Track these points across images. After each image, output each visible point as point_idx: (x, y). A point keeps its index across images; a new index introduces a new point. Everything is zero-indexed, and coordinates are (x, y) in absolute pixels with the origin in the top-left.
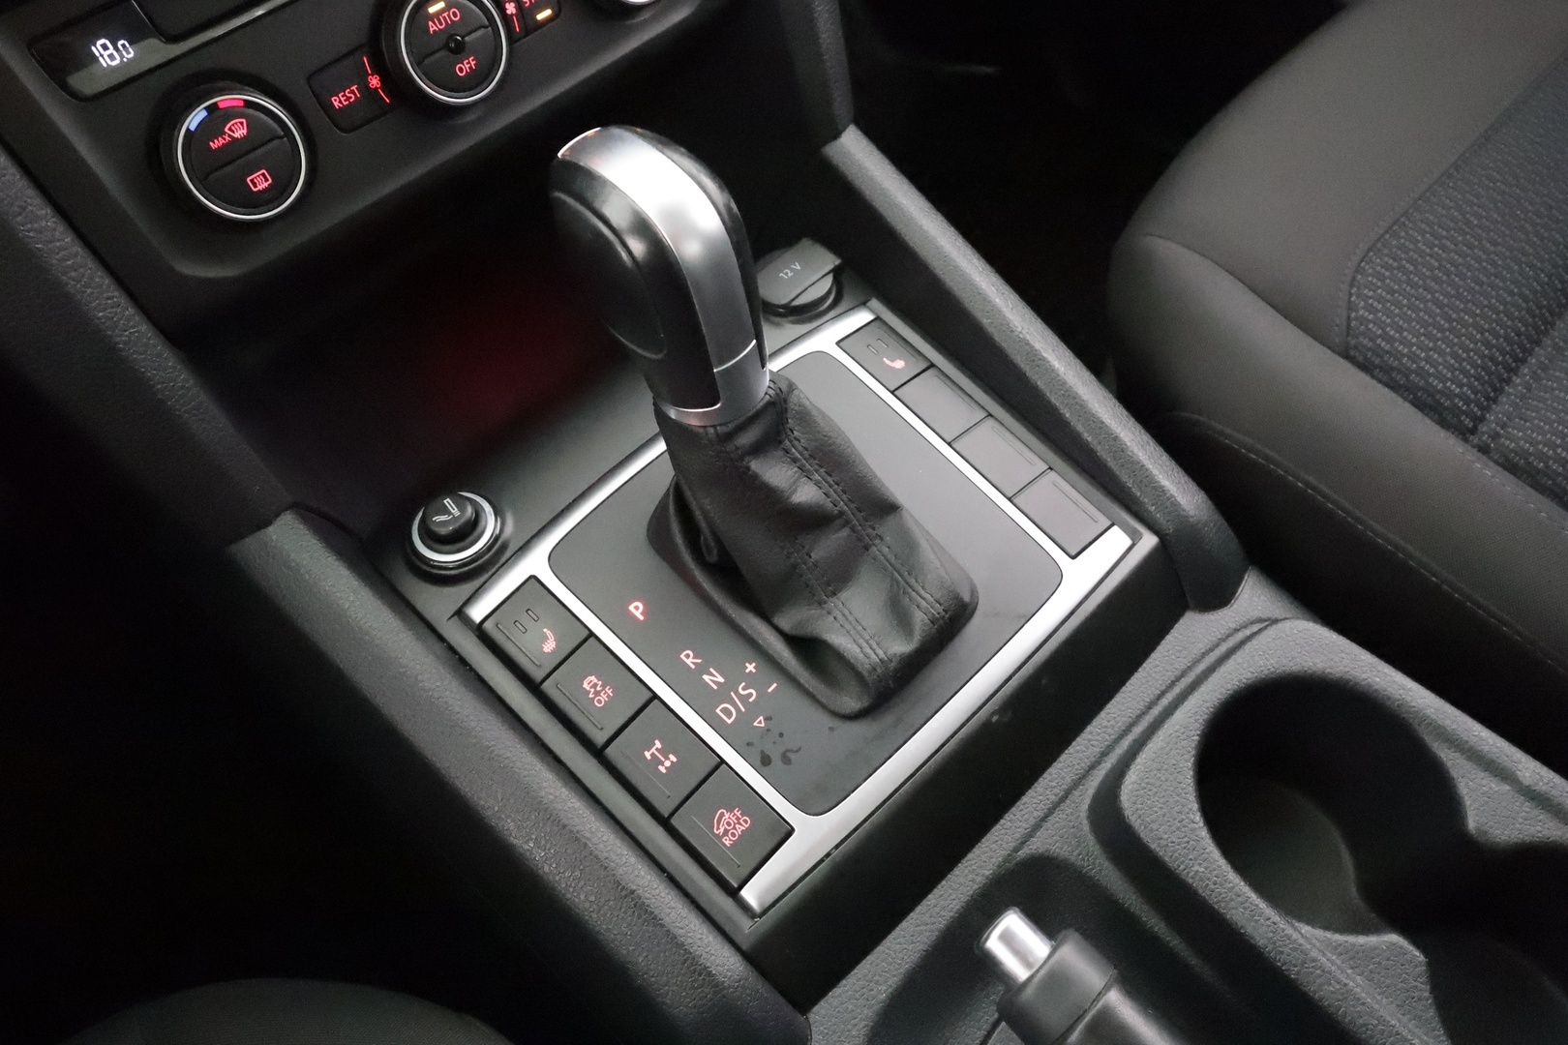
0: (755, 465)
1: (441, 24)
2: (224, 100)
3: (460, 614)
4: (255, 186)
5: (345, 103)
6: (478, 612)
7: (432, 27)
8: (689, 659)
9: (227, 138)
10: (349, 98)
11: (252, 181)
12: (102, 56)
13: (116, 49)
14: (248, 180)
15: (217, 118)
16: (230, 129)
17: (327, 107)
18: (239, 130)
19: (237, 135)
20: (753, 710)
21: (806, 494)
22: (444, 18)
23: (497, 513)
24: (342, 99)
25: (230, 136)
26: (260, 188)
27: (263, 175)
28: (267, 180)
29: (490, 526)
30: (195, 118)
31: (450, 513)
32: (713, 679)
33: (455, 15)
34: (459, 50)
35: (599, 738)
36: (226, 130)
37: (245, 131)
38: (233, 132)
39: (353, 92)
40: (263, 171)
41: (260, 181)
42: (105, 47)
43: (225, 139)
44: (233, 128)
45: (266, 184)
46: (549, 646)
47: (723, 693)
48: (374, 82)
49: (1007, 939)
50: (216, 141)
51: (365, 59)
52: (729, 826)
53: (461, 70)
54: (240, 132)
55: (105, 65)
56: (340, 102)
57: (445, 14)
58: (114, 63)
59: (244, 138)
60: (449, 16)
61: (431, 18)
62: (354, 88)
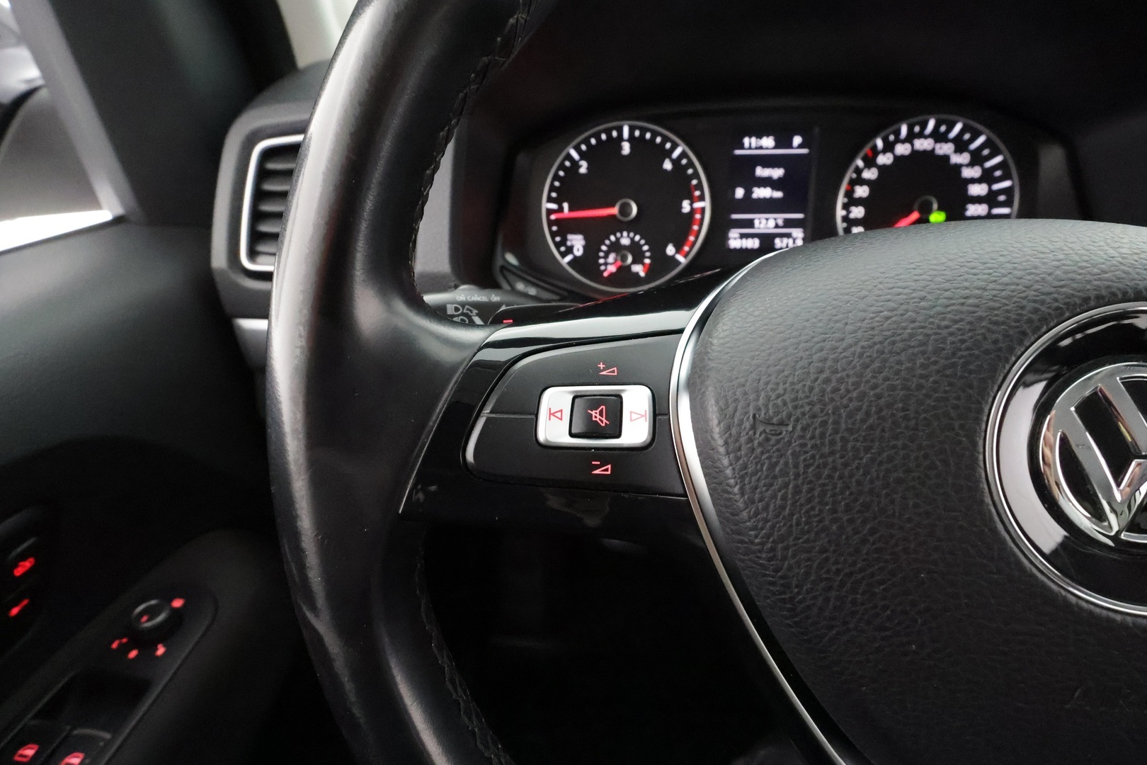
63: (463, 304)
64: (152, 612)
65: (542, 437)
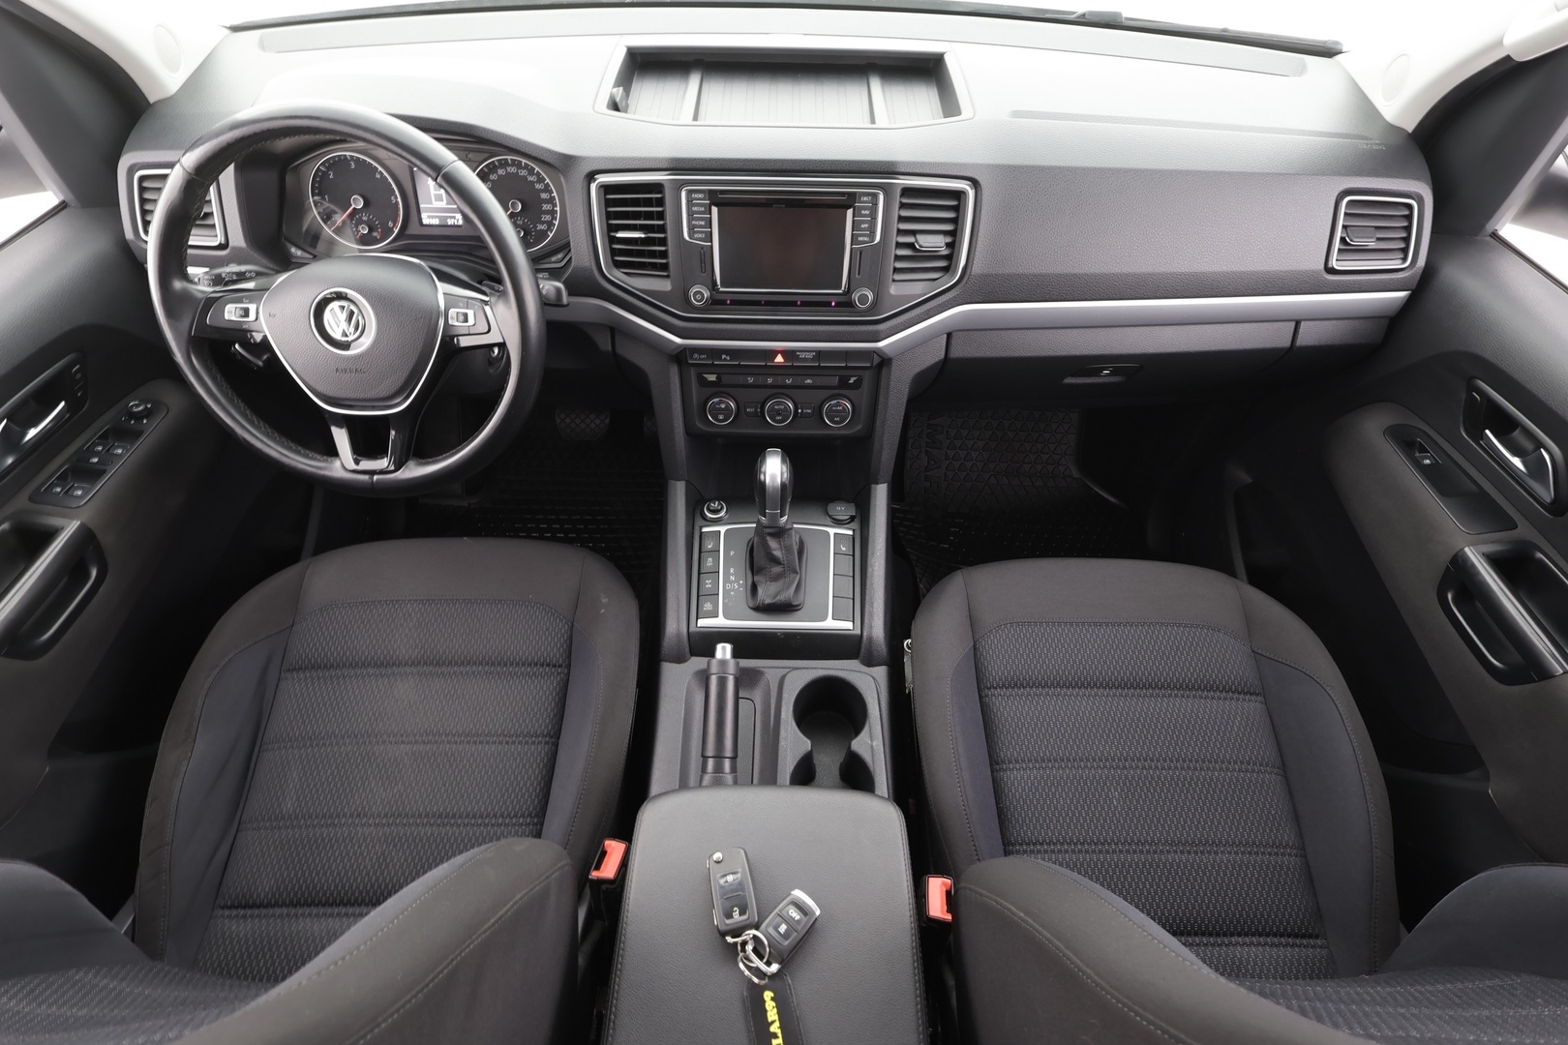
0: (768, 538)
1: (778, 408)
2: (723, 400)
3: (701, 528)
5: (750, 411)
6: (705, 530)
8: (732, 571)
14: (719, 416)
15: (720, 402)
16: (721, 405)
17: (745, 410)
18: (723, 406)
20: (734, 590)
21: (778, 553)
22: (780, 407)
23: (726, 512)
26: (720, 419)
29: (722, 514)
30: (716, 400)
31: (715, 505)
32: (732, 578)
33: (783, 407)
34: (779, 414)
35: (702, 571)
39: (753, 410)
40: (723, 416)
41: (721, 417)
43: (719, 406)
46: (710, 547)
47: (731, 582)
48: (759, 410)
49: (724, 648)
50: (717, 406)
51: (760, 405)
52: (708, 606)
53: (777, 418)
61: (777, 406)
63: (229, 273)
64: (137, 406)
65: (226, 317)
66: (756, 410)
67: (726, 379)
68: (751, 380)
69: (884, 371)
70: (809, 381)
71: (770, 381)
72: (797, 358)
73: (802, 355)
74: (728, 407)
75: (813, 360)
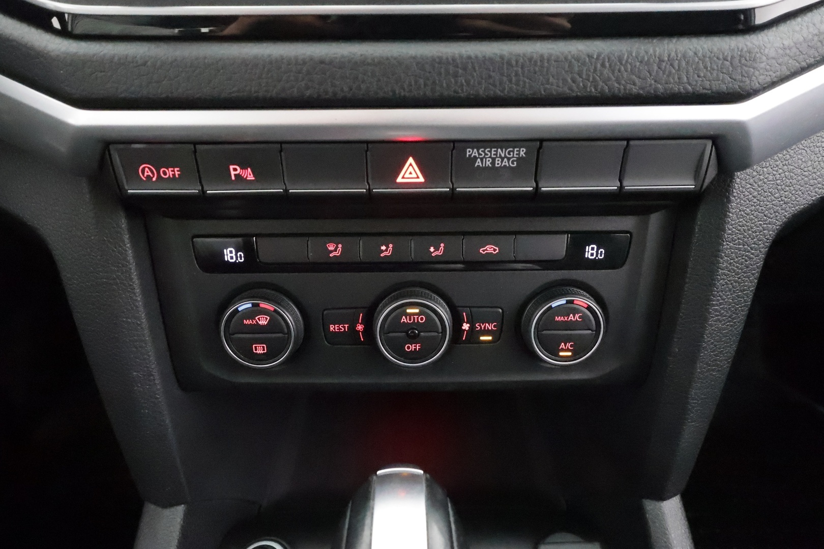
1: (410, 320)
2: (264, 305)
4: (256, 350)
5: (336, 330)
7: (404, 319)
9: (254, 322)
10: (340, 329)
11: (256, 347)
12: (227, 255)
13: (236, 255)
14: (254, 346)
15: (256, 311)
16: (259, 319)
17: (325, 328)
18: (263, 321)
19: (260, 323)
22: (414, 318)
24: (336, 328)
25: (256, 321)
26: (258, 352)
27: (263, 347)
28: (264, 350)
30: (245, 306)
33: (422, 319)
34: (413, 339)
36: (256, 318)
37: (266, 323)
38: (259, 320)
39: (344, 327)
40: (264, 345)
41: (260, 350)
42: (231, 252)
43: (253, 322)
44: (260, 319)
45: (262, 352)
48: (360, 327)
50: (248, 321)
51: (361, 315)
53: (408, 348)
54: (263, 322)
55: (226, 260)
56: (334, 329)
57: (416, 317)
58: (231, 261)
59: (263, 326)
60: (418, 318)
61: (406, 315)
62: (346, 326)
66: (352, 328)
67: (267, 250)
68: (335, 250)
69: (702, 215)
70: (490, 249)
71: (386, 250)
72: (468, 169)
73: (484, 158)
74: (277, 324)
75: (515, 173)
